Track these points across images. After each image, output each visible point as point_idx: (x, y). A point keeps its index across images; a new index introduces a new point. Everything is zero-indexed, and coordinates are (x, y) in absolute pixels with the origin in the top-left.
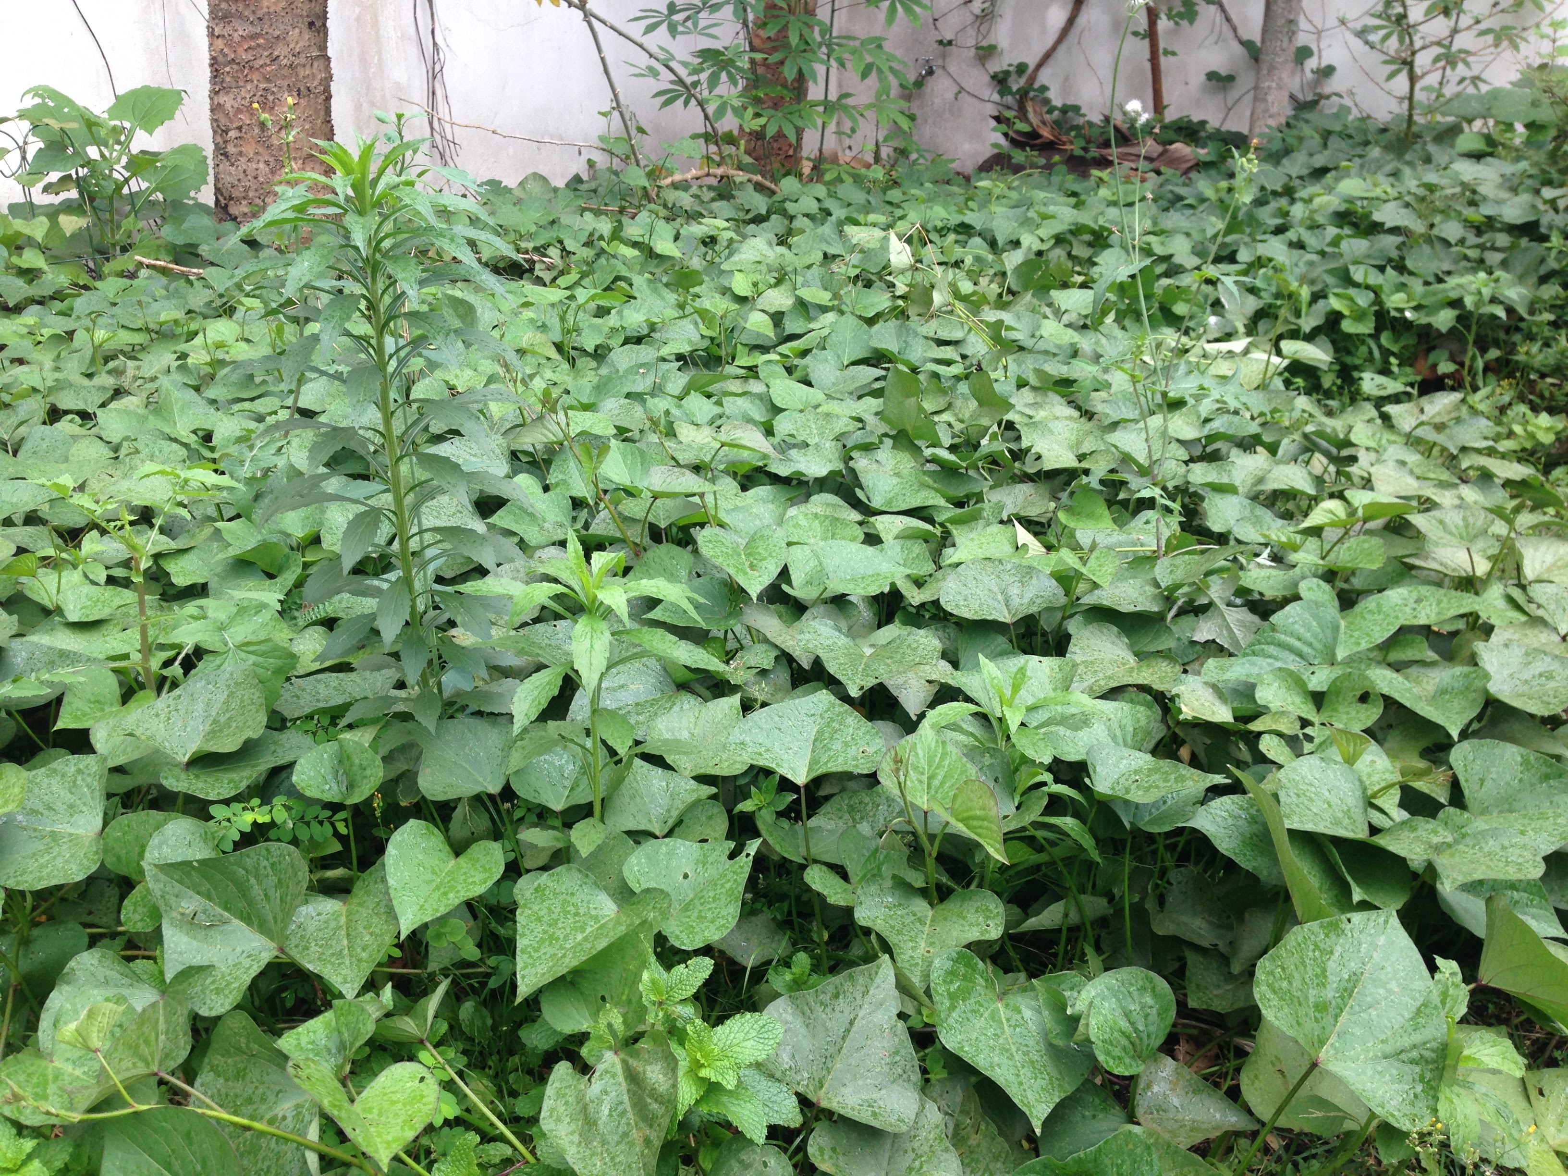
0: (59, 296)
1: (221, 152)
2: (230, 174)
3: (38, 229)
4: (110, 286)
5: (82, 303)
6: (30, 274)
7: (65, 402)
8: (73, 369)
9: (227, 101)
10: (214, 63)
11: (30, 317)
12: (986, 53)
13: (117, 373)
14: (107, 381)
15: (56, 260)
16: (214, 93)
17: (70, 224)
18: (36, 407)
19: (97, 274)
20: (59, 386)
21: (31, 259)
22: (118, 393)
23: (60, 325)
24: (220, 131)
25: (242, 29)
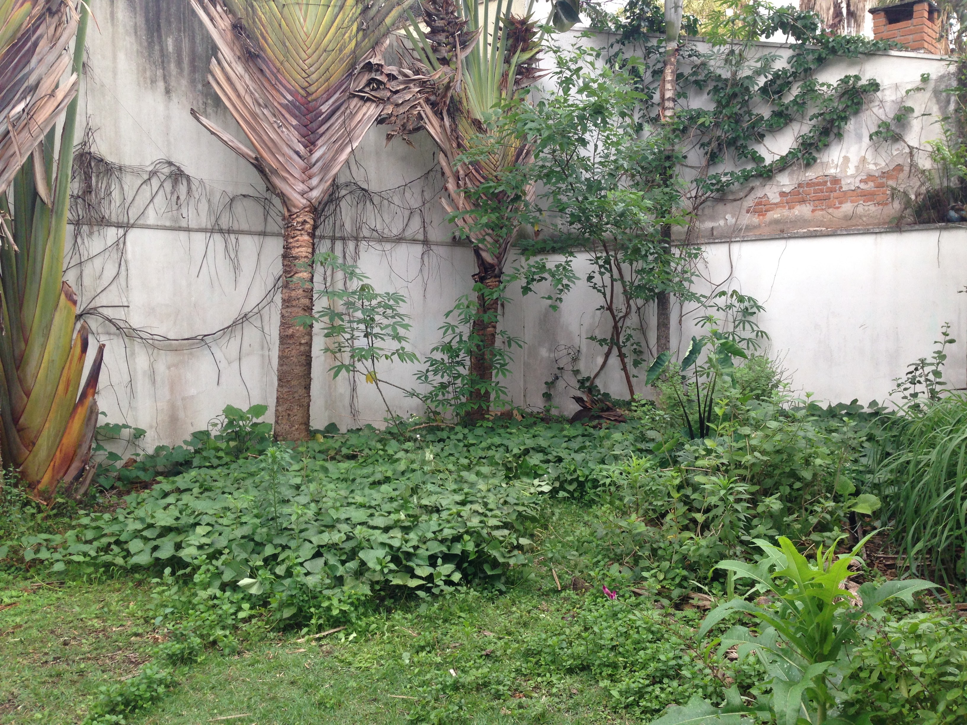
0: (227, 464)
1: (277, 422)
2: (279, 429)
3: (223, 445)
4: (241, 461)
5: (233, 466)
6: (220, 458)
7: (226, 490)
8: (229, 483)
9: (280, 408)
10: (277, 398)
11: (219, 470)
12: (576, 372)
13: (239, 484)
14: (236, 486)
15: (227, 454)
16: (277, 406)
17: (232, 444)
18: (219, 491)
19: (237, 458)
20: (225, 487)
21: (221, 454)
22: (238, 489)
23: (227, 471)
24: (277, 417)
25: (286, 390)
